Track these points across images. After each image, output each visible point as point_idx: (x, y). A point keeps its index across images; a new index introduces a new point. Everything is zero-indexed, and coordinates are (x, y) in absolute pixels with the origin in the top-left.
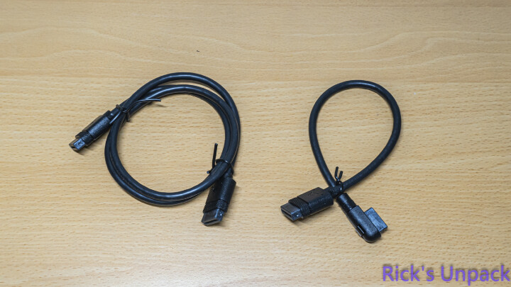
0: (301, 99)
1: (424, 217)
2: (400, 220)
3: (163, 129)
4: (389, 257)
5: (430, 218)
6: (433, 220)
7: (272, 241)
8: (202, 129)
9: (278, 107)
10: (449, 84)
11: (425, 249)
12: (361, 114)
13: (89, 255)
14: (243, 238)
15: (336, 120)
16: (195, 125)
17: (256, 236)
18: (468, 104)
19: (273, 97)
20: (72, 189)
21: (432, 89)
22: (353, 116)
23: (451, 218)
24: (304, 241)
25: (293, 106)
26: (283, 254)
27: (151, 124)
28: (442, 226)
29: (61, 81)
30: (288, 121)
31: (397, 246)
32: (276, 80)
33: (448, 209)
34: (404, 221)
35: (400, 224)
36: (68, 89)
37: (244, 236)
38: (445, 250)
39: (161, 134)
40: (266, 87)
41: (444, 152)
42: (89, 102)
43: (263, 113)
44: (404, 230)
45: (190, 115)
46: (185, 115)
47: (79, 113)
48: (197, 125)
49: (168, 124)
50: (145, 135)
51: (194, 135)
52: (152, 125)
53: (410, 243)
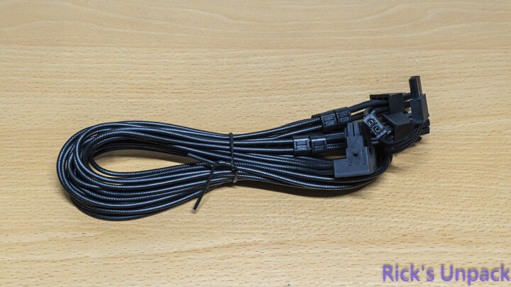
0: (294, 66)
1: (433, 180)
2: (406, 183)
3: (141, 95)
4: (395, 220)
5: (441, 180)
6: (444, 182)
7: (261, 204)
8: (185, 95)
9: (269, 74)
10: (454, 51)
11: (435, 211)
12: (360, 79)
13: (53, 220)
14: (230, 201)
15: (332, 86)
16: (176, 91)
17: (243, 199)
18: (475, 70)
19: (263, 65)
20: (37, 154)
21: (436, 55)
22: (350, 82)
23: (463, 180)
24: (299, 204)
25: (285, 73)
26: (274, 217)
27: (128, 90)
28: (454, 188)
29: (30, 50)
30: (280, 87)
31: (405, 209)
32: (266, 48)
33: (459, 171)
34: (410, 183)
35: (407, 186)
36: (38, 57)
37: (230, 199)
38: (458, 212)
39: (139, 100)
40: (256, 55)
41: (452, 115)
42: (60, 70)
43: (252, 79)
44: (411, 192)
45: (172, 82)
46: (166, 82)
47: (48, 80)
48: (179, 91)
49: (148, 90)
50: (121, 100)
51: (176, 100)
52: (128, 92)
53: (419, 205)
